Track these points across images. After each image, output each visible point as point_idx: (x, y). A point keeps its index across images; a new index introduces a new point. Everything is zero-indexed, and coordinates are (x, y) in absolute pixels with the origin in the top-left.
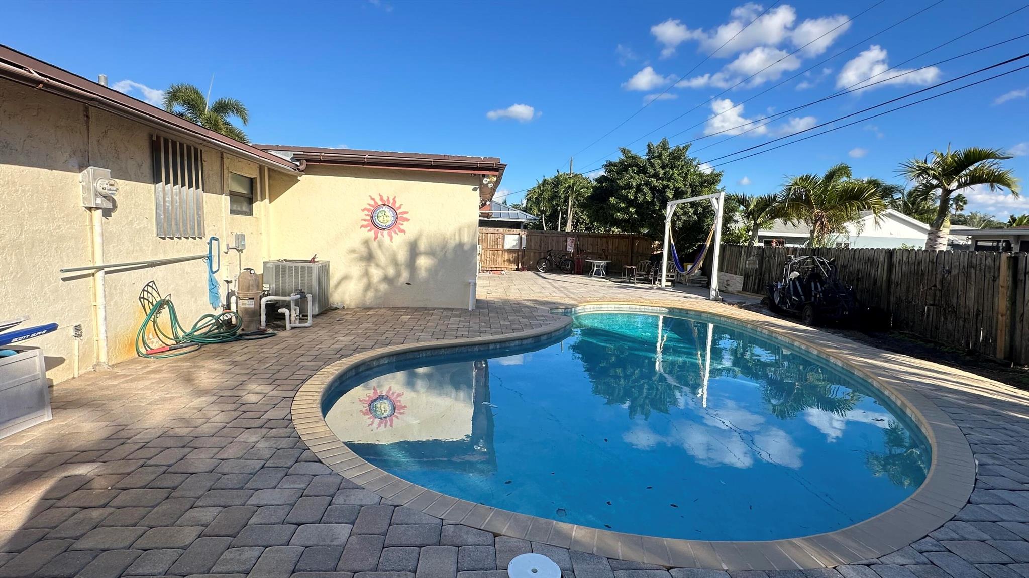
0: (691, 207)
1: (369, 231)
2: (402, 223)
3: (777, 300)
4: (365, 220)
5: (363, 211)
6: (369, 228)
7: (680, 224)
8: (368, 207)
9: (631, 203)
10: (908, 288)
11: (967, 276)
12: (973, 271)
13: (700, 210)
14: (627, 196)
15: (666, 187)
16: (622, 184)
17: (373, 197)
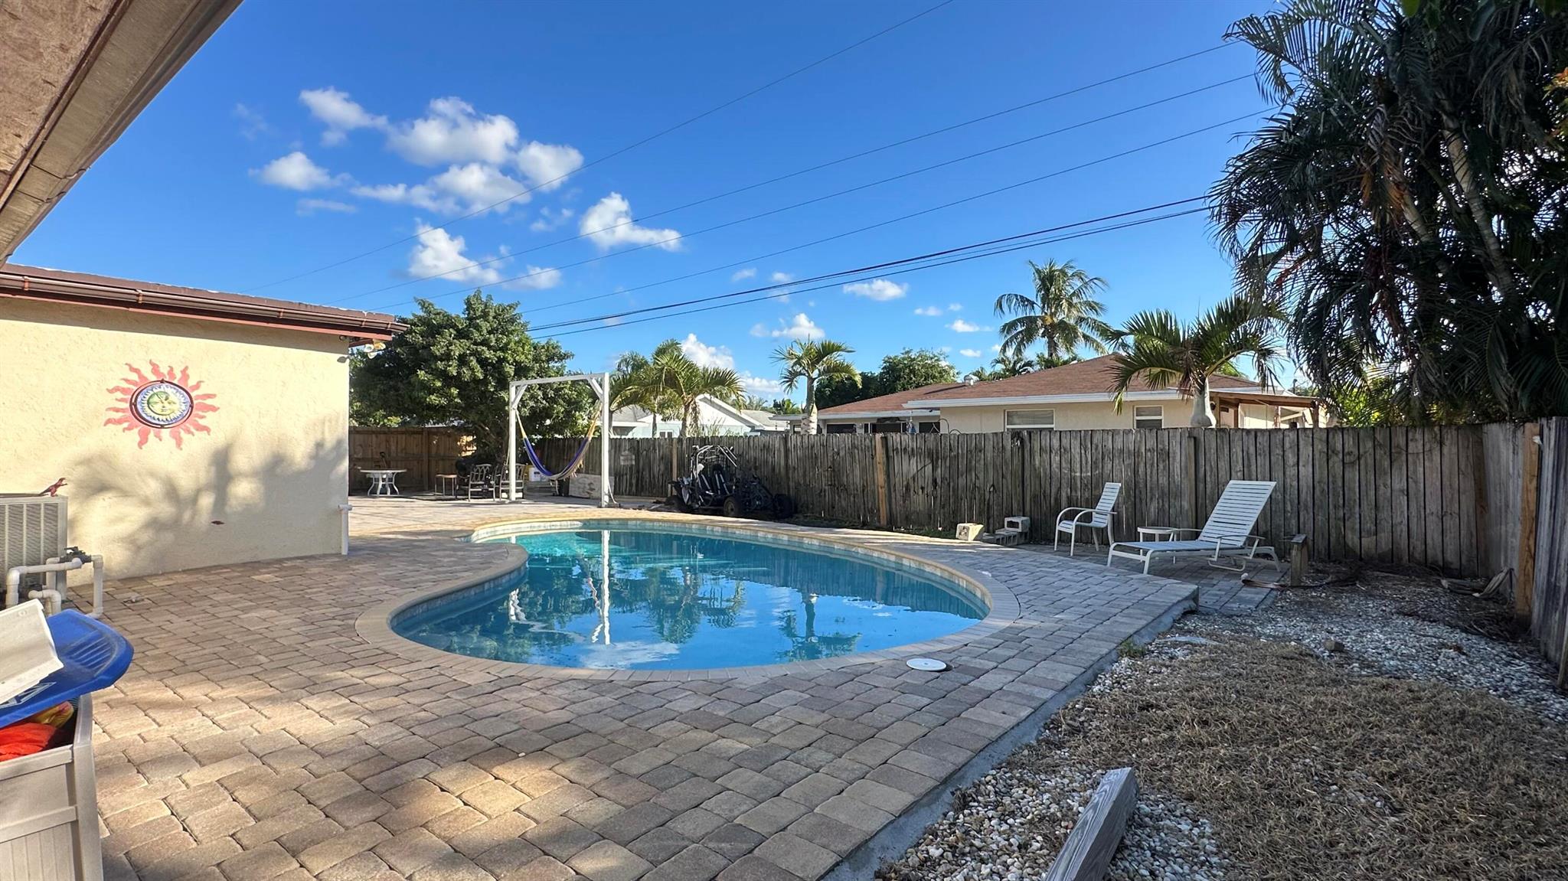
0: (539, 389)
1: (124, 430)
2: (201, 413)
3: (686, 498)
4: (117, 410)
5: (111, 391)
6: (126, 425)
7: (526, 411)
8: (125, 385)
9: (448, 380)
10: (805, 472)
11: (852, 455)
12: (856, 451)
13: (551, 393)
14: (445, 371)
15: (501, 360)
16: (438, 353)
17: (135, 366)
